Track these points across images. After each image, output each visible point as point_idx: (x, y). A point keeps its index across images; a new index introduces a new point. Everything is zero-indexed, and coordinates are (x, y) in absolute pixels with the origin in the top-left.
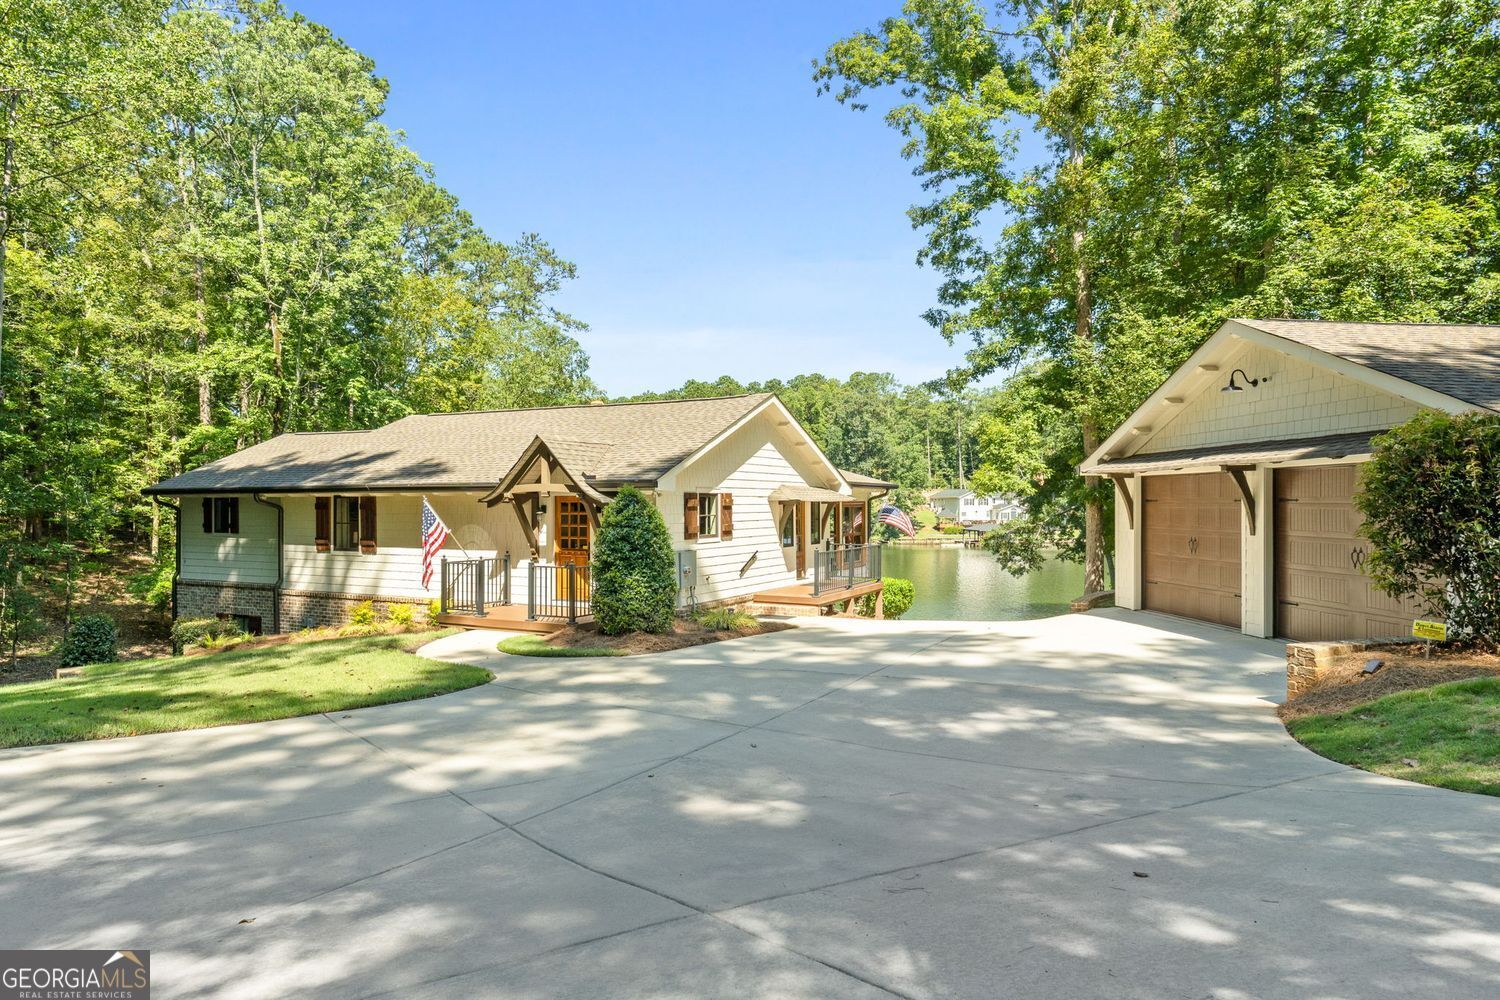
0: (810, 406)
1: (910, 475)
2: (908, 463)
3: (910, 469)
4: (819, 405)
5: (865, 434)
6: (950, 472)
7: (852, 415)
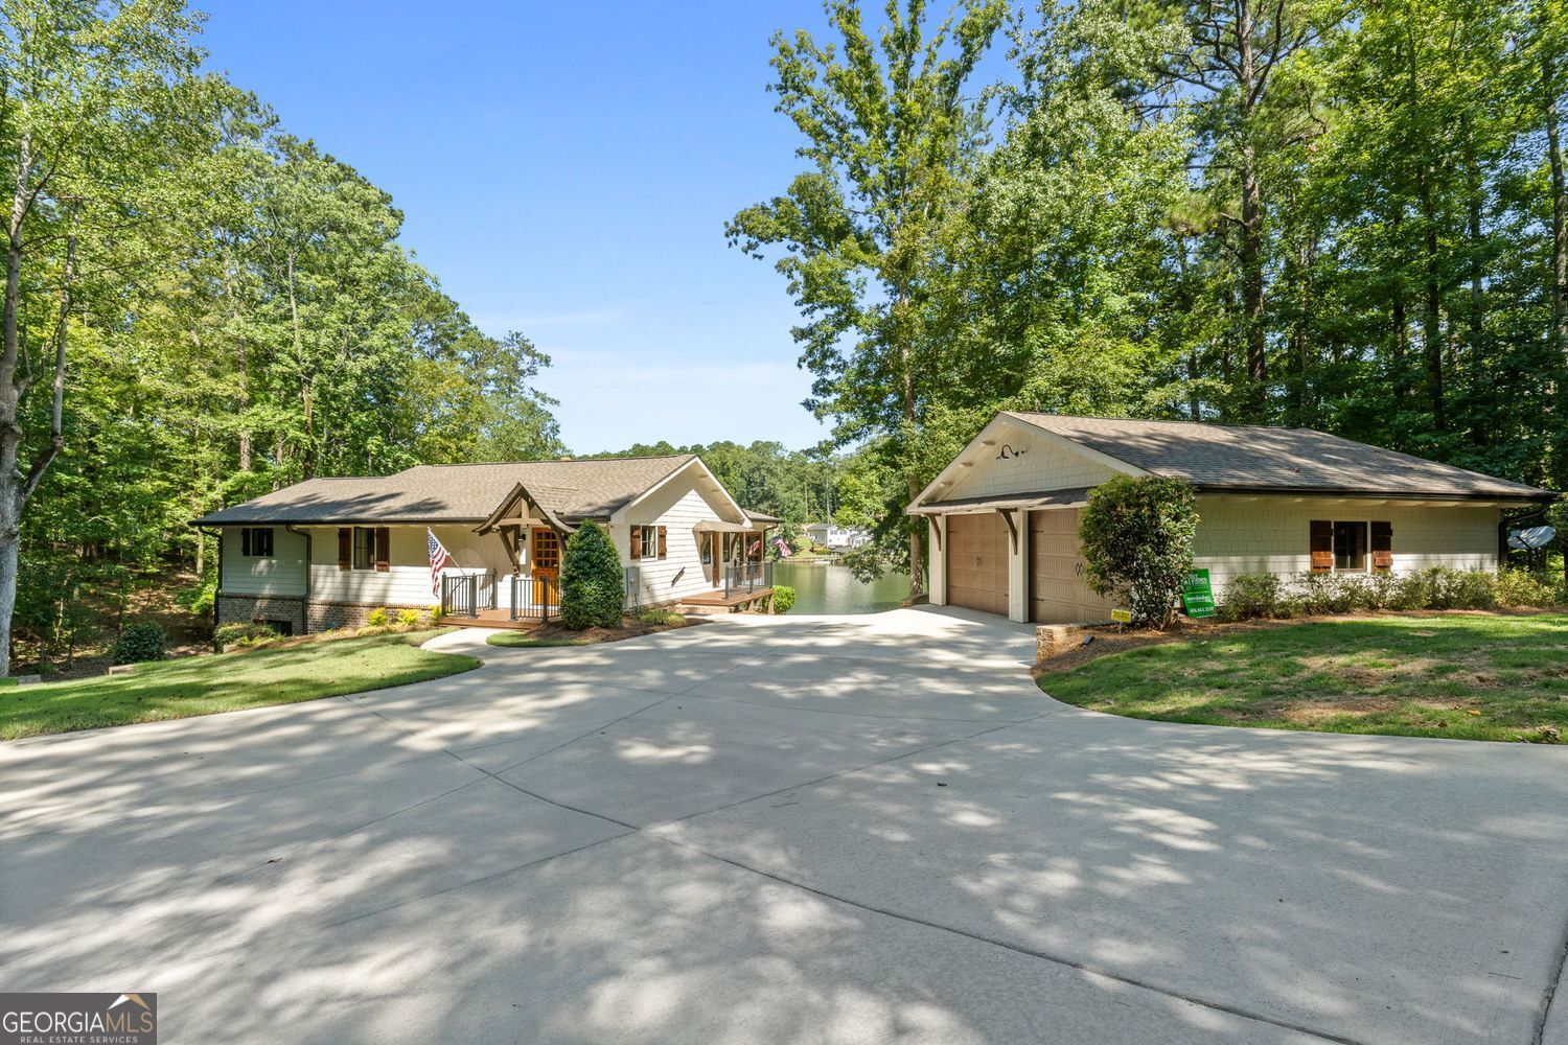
0: (723, 464)
1: (794, 513)
2: (792, 505)
3: (794, 509)
4: (730, 463)
5: (762, 484)
6: (821, 511)
7: (753, 471)
